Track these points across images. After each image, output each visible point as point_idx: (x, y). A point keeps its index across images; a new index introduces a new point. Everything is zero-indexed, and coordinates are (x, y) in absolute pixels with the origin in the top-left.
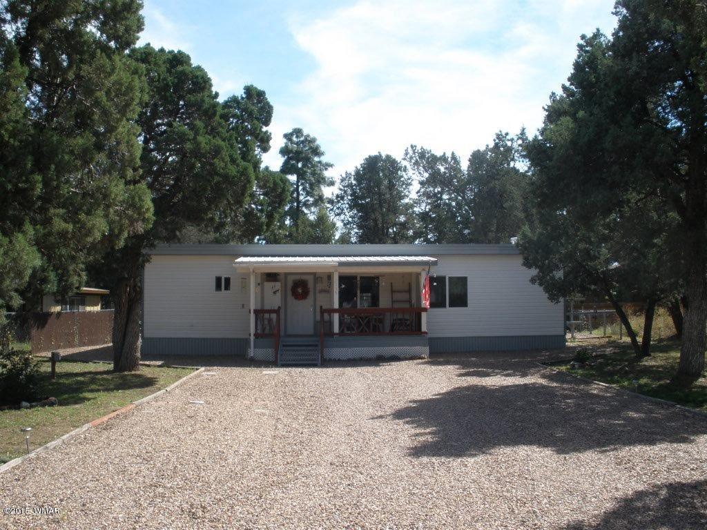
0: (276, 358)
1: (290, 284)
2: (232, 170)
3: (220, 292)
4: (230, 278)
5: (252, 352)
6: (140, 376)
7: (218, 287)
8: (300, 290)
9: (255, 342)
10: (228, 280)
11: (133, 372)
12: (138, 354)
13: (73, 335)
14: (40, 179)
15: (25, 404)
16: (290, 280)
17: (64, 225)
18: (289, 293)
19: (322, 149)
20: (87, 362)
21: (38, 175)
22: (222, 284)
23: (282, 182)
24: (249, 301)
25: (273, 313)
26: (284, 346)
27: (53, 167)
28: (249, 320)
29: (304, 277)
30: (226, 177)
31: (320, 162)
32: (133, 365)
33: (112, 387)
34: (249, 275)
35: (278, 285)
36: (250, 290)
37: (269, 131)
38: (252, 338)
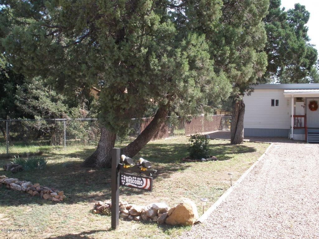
0: (306, 138)
1: (308, 103)
2: (296, 46)
3: (273, 107)
4: (278, 100)
5: (292, 136)
6: (244, 147)
7: (273, 104)
8: (313, 106)
9: (293, 131)
10: (277, 101)
11: (241, 145)
12: (243, 136)
13: (201, 126)
14: (229, 49)
15: (203, 159)
16: (308, 101)
17: (236, 72)
18: (308, 107)
19: (310, 38)
20: (213, 139)
21: (228, 47)
22: (274, 103)
23: (315, 52)
24: (291, 111)
25: (302, 117)
26: (309, 133)
27: (233, 43)
28: (291, 120)
29: (315, 100)
30: (293, 49)
31: (309, 44)
32: (240, 141)
33: (236, 151)
34: (291, 98)
35: (302, 103)
36: (291, 106)
37: (307, 26)
38: (292, 129)
